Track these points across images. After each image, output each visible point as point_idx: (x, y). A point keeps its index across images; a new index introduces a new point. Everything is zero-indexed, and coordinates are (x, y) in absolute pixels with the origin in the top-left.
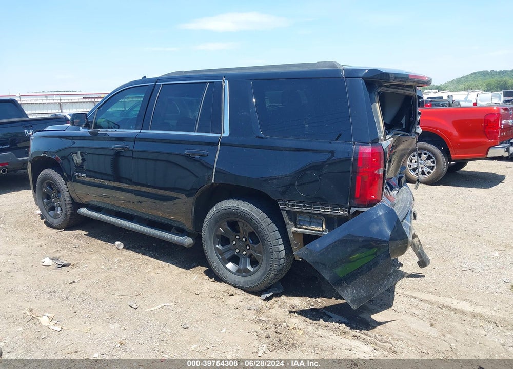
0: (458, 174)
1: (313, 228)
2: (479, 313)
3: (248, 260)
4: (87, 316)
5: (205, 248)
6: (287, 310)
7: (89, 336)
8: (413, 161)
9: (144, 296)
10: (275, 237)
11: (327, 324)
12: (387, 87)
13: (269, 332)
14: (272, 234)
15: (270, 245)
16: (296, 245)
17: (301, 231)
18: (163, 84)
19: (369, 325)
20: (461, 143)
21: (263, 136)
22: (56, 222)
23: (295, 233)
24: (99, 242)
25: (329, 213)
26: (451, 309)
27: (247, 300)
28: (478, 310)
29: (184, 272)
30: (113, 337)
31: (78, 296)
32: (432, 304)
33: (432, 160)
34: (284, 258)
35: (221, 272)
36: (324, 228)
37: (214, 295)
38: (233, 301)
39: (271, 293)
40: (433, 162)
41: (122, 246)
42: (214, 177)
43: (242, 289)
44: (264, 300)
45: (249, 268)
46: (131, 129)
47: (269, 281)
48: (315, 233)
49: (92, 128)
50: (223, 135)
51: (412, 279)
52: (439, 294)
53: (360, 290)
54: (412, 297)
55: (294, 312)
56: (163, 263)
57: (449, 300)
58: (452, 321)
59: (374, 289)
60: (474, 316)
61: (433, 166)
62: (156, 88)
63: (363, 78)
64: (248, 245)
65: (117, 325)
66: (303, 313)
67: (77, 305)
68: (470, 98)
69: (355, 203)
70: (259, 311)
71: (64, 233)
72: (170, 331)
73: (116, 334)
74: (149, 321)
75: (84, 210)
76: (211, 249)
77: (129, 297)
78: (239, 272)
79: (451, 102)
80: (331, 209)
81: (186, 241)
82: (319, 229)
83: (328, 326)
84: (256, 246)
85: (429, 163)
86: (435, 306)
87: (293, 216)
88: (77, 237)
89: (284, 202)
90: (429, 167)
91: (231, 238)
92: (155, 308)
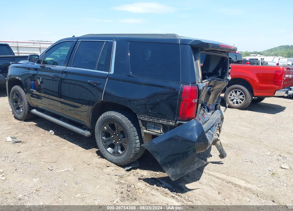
0: (259, 105)
1: (156, 131)
2: (249, 188)
3: (120, 147)
4: (22, 173)
5: (96, 138)
6: (138, 177)
7: (20, 185)
8: (232, 95)
9: (58, 163)
10: (134, 135)
11: (158, 188)
12: (207, 51)
13: (123, 190)
14: (133, 133)
15: (131, 139)
16: (145, 140)
17: (149, 132)
18: (81, 41)
19: (183, 190)
20: (260, 87)
21: (132, 75)
22: (19, 116)
23: (145, 133)
24: (41, 129)
25: (165, 123)
26: (233, 184)
27: (116, 170)
28: (249, 186)
29: (84, 151)
30: (33, 186)
31: (20, 161)
32: (223, 180)
33: (243, 95)
34: (139, 147)
35: (104, 153)
36: (162, 132)
37: (97, 166)
38: (108, 170)
39: (131, 167)
40: (243, 97)
41: (53, 133)
42: (103, 97)
43: (115, 163)
44: (126, 171)
45: (120, 151)
46: (62, 66)
47: (129, 160)
48: (156, 134)
49: (42, 63)
50: (110, 73)
51: (215, 164)
52: (228, 175)
53: (177, 170)
54: (213, 175)
55: (141, 179)
56: (74, 145)
57: (233, 178)
58: (232, 191)
59: (185, 170)
60: (246, 189)
61: (243, 99)
62: (77, 43)
63: (190, 45)
64: (120, 138)
65: (38, 179)
66: (147, 180)
67: (18, 165)
68: (275, 60)
69: (179, 118)
70: (121, 177)
71: (23, 123)
72: (67, 185)
73: (36, 184)
74: (57, 178)
75: (34, 111)
76: (100, 139)
77: (49, 163)
78: (114, 153)
79: (263, 62)
80: (166, 121)
81: (86, 133)
82: (159, 132)
83: (158, 189)
84: (124, 139)
85: (241, 97)
86: (225, 182)
87: (145, 123)
88: (30, 126)
89: (140, 115)
90: (241, 99)
91: (111, 133)
92: (62, 171)
